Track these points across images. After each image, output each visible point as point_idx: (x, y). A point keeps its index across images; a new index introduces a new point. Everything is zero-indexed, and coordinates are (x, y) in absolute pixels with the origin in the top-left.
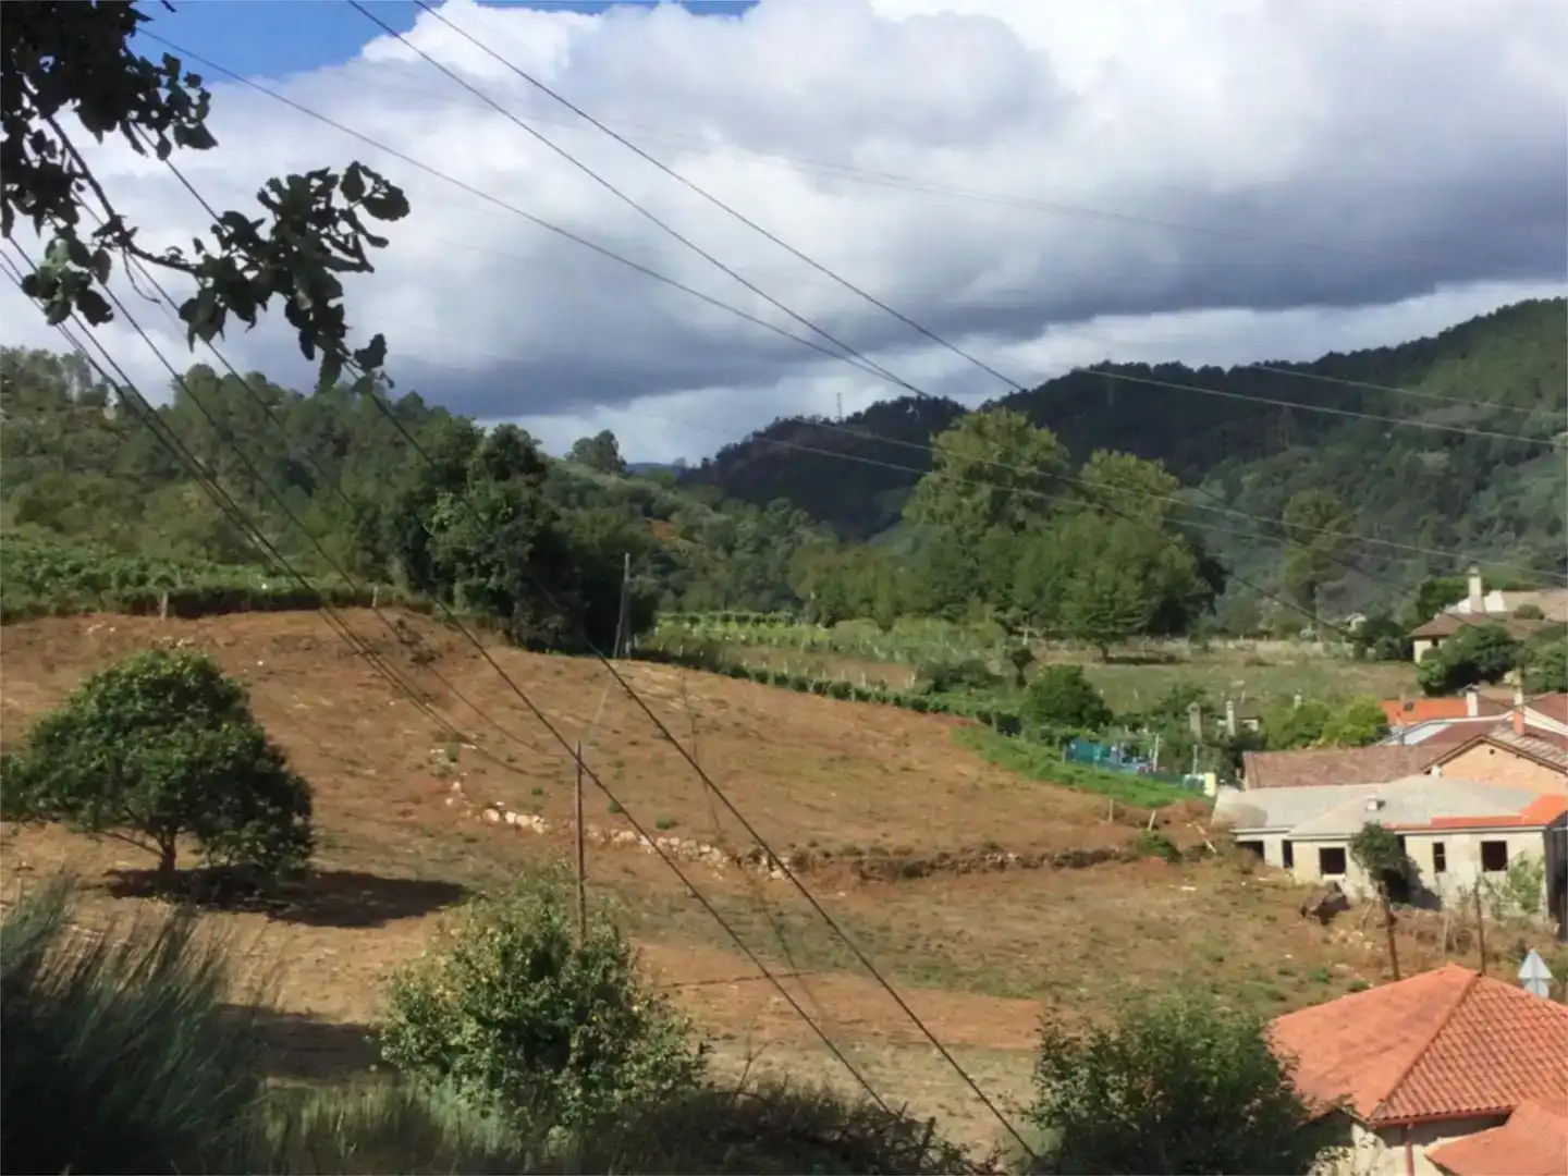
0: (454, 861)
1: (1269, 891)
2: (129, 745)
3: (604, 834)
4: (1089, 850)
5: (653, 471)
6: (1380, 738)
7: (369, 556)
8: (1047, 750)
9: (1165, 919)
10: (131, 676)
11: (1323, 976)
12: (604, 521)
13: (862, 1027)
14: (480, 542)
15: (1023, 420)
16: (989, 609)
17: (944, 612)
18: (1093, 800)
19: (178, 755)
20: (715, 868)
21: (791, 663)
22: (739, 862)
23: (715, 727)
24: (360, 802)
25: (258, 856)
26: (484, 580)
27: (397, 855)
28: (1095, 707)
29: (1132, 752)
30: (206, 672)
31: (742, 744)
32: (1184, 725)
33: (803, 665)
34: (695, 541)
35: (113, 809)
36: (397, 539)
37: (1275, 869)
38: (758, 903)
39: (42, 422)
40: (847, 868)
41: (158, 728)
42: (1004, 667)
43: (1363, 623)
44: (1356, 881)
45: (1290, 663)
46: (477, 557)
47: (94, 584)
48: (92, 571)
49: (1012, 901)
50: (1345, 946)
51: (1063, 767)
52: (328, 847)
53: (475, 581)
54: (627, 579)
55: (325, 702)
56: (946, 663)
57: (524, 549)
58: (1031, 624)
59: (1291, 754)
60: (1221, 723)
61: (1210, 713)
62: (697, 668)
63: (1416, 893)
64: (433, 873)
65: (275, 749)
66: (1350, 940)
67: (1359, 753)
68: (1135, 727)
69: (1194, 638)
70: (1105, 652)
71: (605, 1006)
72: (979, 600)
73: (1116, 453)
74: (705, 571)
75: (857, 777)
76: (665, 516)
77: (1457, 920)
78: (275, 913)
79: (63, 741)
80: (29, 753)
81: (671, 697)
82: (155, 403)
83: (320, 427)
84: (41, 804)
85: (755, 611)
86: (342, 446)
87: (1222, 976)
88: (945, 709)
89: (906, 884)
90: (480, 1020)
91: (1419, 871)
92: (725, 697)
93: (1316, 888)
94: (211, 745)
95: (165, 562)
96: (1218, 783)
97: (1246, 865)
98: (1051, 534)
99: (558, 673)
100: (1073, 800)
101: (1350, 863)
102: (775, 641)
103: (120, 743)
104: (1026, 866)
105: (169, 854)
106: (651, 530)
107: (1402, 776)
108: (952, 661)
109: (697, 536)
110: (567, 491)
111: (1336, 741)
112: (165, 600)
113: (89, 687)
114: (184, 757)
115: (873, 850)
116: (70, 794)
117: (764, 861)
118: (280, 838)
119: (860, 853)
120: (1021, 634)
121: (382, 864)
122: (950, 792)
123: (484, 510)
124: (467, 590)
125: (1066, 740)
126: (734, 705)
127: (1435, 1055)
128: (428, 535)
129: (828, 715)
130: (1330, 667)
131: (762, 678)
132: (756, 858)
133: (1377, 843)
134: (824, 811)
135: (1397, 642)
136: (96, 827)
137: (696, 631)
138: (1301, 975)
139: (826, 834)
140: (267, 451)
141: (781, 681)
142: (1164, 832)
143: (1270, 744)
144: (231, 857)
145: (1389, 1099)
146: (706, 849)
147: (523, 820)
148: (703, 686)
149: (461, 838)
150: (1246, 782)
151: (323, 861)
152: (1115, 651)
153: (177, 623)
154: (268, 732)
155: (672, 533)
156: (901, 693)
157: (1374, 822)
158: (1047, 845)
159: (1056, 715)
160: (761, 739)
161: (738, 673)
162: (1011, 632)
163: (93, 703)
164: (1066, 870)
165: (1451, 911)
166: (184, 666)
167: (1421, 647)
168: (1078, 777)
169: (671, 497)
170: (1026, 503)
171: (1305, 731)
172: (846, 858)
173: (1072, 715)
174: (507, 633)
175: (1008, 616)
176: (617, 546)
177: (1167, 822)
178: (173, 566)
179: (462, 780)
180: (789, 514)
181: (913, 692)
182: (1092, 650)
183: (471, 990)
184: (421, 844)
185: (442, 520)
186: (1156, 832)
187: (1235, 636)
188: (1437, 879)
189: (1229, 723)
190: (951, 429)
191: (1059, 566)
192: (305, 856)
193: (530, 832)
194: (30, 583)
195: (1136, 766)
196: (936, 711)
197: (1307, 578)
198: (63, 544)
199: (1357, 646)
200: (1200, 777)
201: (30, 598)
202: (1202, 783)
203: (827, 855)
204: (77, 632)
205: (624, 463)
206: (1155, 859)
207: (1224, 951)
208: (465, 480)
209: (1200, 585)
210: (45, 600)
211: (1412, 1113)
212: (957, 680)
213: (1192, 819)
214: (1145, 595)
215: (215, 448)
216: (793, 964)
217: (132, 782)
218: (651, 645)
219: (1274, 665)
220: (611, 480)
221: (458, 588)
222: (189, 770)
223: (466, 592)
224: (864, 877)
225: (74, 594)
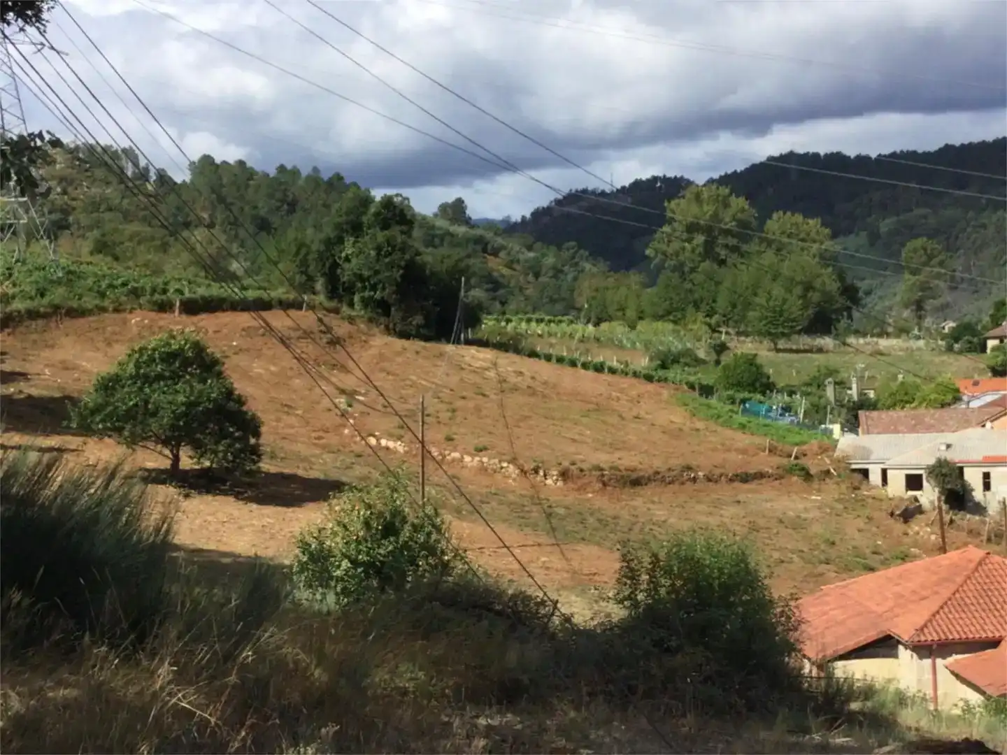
0: (347, 468)
1: (870, 501)
2: (154, 391)
3: (441, 454)
4: (752, 471)
5: (490, 224)
6: (955, 403)
7: (304, 278)
8: (730, 407)
9: (799, 517)
10: (154, 350)
11: (902, 556)
12: (449, 256)
13: (596, 578)
14: (370, 269)
15: (727, 191)
16: (700, 316)
17: (671, 318)
18: (757, 440)
19: (181, 398)
20: (509, 477)
21: (569, 349)
22: (525, 473)
23: (515, 389)
24: (292, 431)
25: (228, 462)
26: (372, 293)
27: (314, 464)
28: (764, 380)
29: (787, 409)
30: (199, 348)
31: (532, 400)
32: (823, 393)
33: (577, 350)
34: (515, 270)
35: (143, 430)
36: (320, 268)
37: (875, 487)
38: (536, 500)
39: (108, 191)
40: (594, 479)
41: (169, 382)
42: (708, 353)
43: (953, 328)
44: (929, 495)
45: (901, 353)
46: (368, 279)
47: (136, 293)
48: (136, 285)
49: (699, 502)
50: (918, 537)
51: (741, 419)
52: (272, 458)
53: (367, 294)
54: (462, 293)
55: (273, 368)
56: (670, 351)
57: (398, 274)
58: (728, 326)
59: (891, 413)
60: (849, 392)
61: (842, 385)
62: (507, 351)
63: (970, 504)
64: (334, 475)
65: (239, 396)
66: (921, 533)
67: (938, 413)
68: (791, 394)
69: (836, 337)
70: (776, 344)
71: (427, 556)
72: (694, 310)
73: (789, 214)
74: (521, 289)
75: (604, 422)
76: (495, 253)
77: (995, 522)
78: (238, 496)
79: (113, 388)
80: (94, 395)
81: (487, 369)
82: (178, 179)
83: (279, 195)
84: (100, 426)
85: (548, 315)
86: (292, 206)
87: (833, 553)
88: (666, 380)
89: (629, 490)
90: (351, 562)
91: (972, 490)
92: (522, 370)
93: (902, 499)
94: (201, 392)
95: (180, 280)
96: (842, 429)
97: (857, 484)
98: (744, 267)
99: (417, 353)
100: (743, 440)
101: (925, 483)
102: (559, 335)
103: (147, 390)
104: (709, 480)
105: (176, 459)
106: (486, 263)
107: (966, 428)
108: (673, 349)
109: (515, 266)
110: (434, 236)
111: (924, 405)
112: (178, 304)
113: (130, 356)
114: (184, 399)
115: (611, 468)
116: (118, 421)
117: (541, 473)
118: (241, 451)
119: (602, 470)
120: (721, 332)
121: (305, 469)
122: (664, 432)
123: (373, 249)
124: (363, 300)
125: (743, 401)
126: (527, 374)
127: (955, 603)
128: (339, 265)
129: (587, 381)
130: (927, 357)
131: (548, 358)
132: (536, 471)
133: (944, 471)
134: (583, 442)
135: (975, 340)
136: (132, 442)
137: (510, 327)
138: (887, 555)
139: (581, 457)
140: (247, 208)
141: (560, 360)
142: (802, 461)
143: (879, 405)
144: (212, 462)
145: (922, 629)
146: (505, 465)
147: (391, 444)
148: (509, 363)
149: (352, 454)
150: (860, 430)
151: (266, 466)
152: (782, 344)
153: (184, 317)
154: (235, 386)
155: (499, 265)
156: (638, 369)
157: (943, 458)
158: (723, 467)
159: (739, 385)
160: (544, 396)
161: (533, 354)
162: (714, 331)
163: (131, 365)
164: (737, 484)
165: (992, 518)
166: (186, 344)
167: (991, 343)
168: (748, 425)
169: (500, 241)
170: (727, 246)
171: (902, 398)
172: (594, 473)
173: (749, 385)
174: (387, 328)
175: (713, 321)
176: (458, 272)
177: (805, 455)
178: (184, 283)
179: (355, 418)
180: (576, 252)
181: (648, 368)
182: (767, 343)
183: (346, 543)
184: (328, 457)
185: (347, 256)
186: (796, 462)
187: (864, 335)
188: (985, 495)
189: (854, 392)
190: (679, 198)
191: (747, 288)
192: (255, 462)
193: (395, 452)
194: (98, 292)
195: (788, 419)
196: (659, 381)
197: (917, 297)
198: (118, 268)
199: (948, 343)
200: (831, 426)
201: (97, 302)
202: (831, 432)
203: (582, 470)
204: (125, 322)
205: (470, 218)
206: (795, 478)
207: (837, 539)
208: (362, 231)
209: (841, 301)
210: (106, 303)
211: (936, 638)
212: (676, 361)
213: (822, 453)
214: (805, 307)
215: (214, 208)
216: (555, 537)
217: (154, 414)
218: (479, 335)
219: (889, 355)
220: (461, 230)
221: (356, 298)
222: (187, 408)
223: (363, 302)
224: (605, 484)
225: (124, 298)
